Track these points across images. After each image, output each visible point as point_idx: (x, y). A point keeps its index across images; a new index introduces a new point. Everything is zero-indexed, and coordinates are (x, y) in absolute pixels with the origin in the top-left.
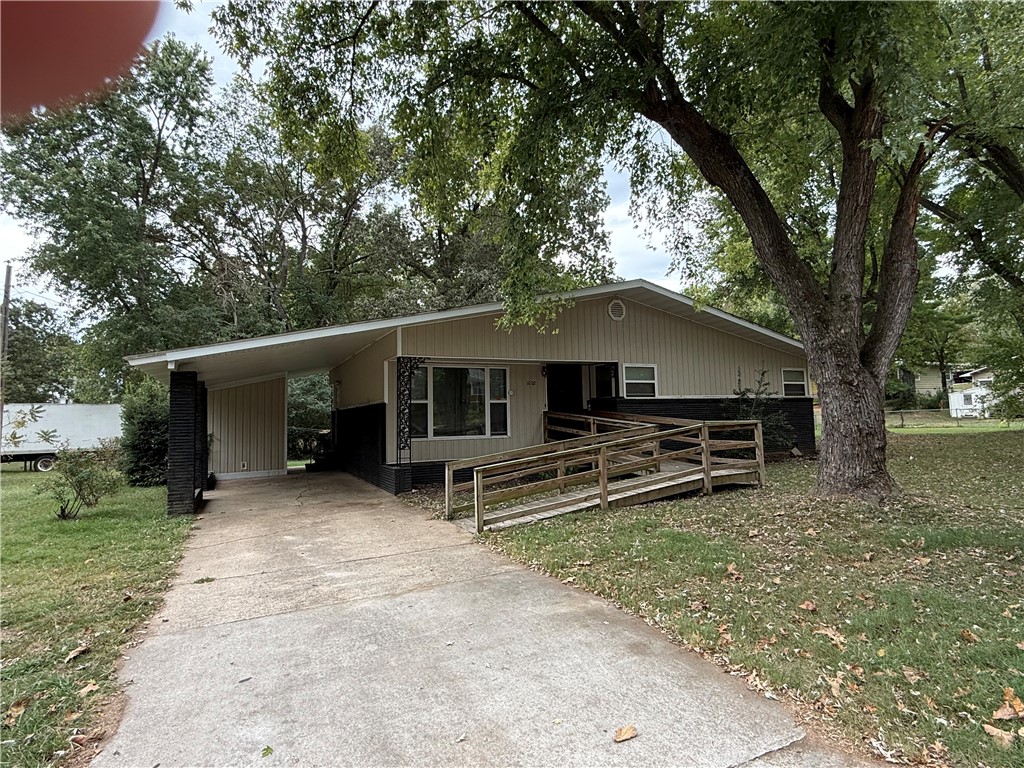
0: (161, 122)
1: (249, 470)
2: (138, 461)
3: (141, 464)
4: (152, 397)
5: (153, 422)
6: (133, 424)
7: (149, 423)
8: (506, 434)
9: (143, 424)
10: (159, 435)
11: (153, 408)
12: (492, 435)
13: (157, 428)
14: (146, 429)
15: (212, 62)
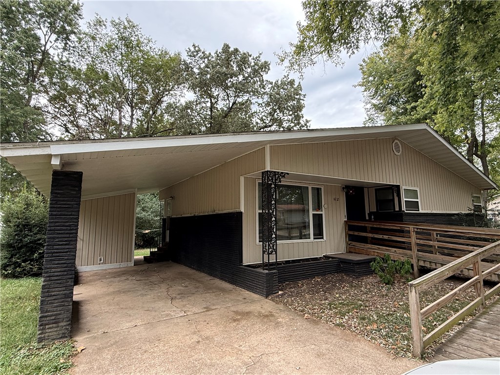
0: (47, 37)
1: (104, 263)
2: (12, 257)
3: (14, 260)
4: (28, 205)
5: (27, 225)
6: (10, 226)
7: (24, 226)
8: (323, 238)
9: (18, 226)
10: (31, 236)
11: (28, 214)
12: (314, 239)
13: (30, 230)
14: (21, 231)
15: (82, 6)
